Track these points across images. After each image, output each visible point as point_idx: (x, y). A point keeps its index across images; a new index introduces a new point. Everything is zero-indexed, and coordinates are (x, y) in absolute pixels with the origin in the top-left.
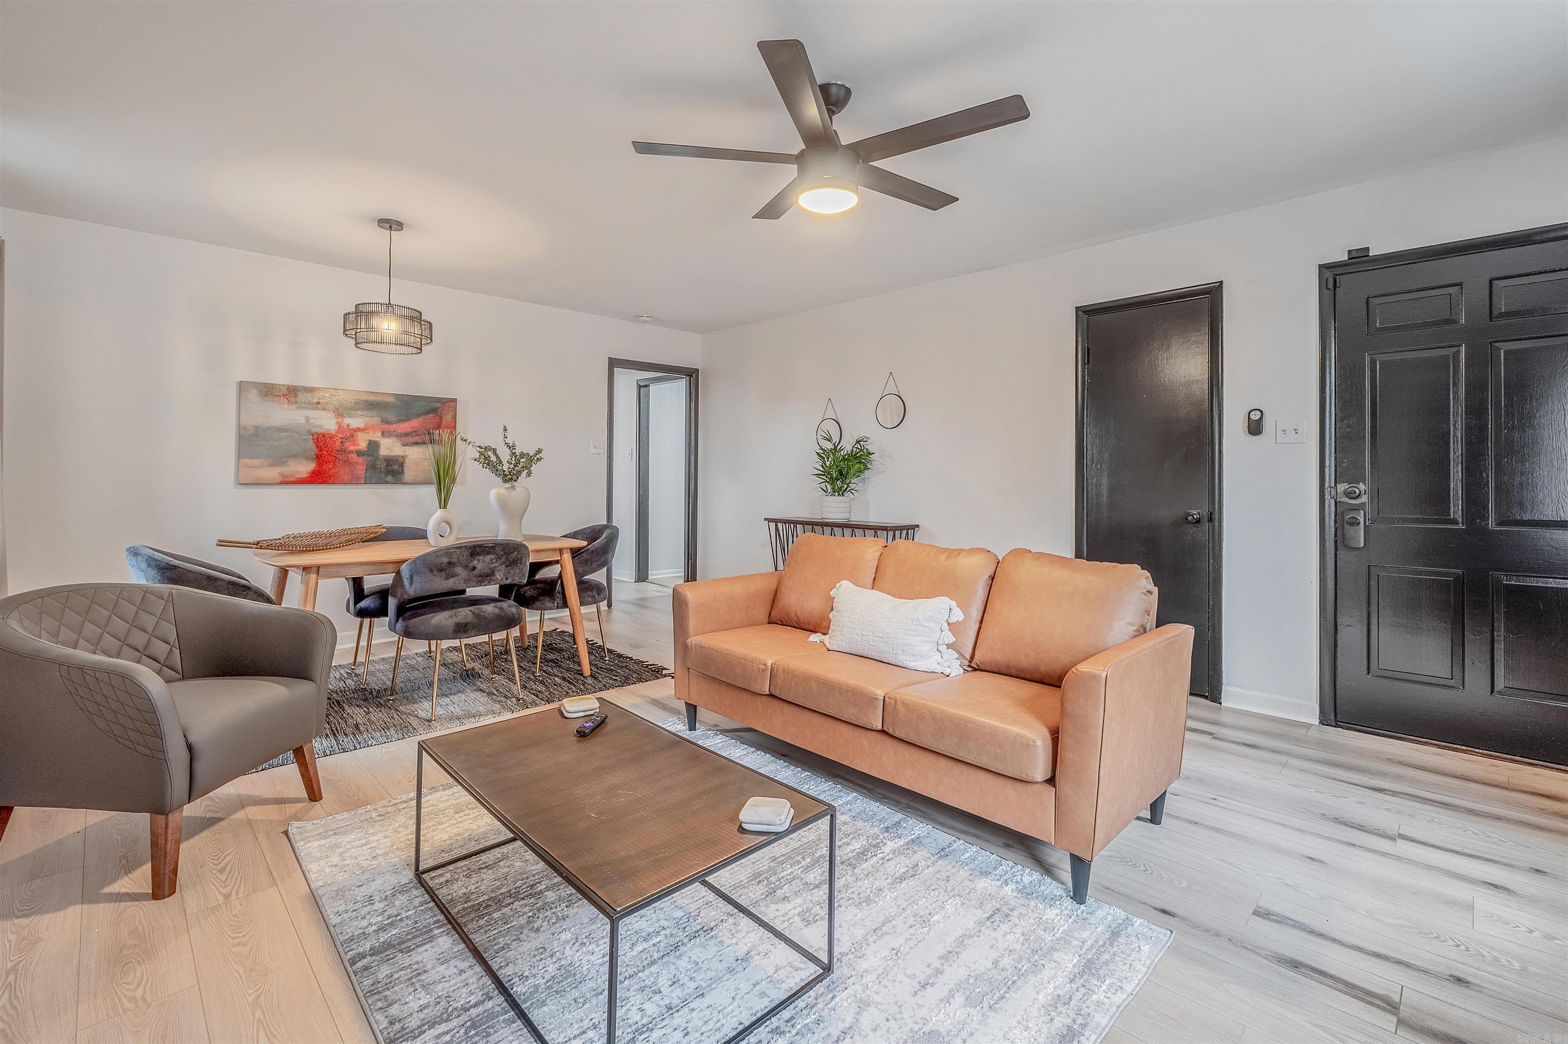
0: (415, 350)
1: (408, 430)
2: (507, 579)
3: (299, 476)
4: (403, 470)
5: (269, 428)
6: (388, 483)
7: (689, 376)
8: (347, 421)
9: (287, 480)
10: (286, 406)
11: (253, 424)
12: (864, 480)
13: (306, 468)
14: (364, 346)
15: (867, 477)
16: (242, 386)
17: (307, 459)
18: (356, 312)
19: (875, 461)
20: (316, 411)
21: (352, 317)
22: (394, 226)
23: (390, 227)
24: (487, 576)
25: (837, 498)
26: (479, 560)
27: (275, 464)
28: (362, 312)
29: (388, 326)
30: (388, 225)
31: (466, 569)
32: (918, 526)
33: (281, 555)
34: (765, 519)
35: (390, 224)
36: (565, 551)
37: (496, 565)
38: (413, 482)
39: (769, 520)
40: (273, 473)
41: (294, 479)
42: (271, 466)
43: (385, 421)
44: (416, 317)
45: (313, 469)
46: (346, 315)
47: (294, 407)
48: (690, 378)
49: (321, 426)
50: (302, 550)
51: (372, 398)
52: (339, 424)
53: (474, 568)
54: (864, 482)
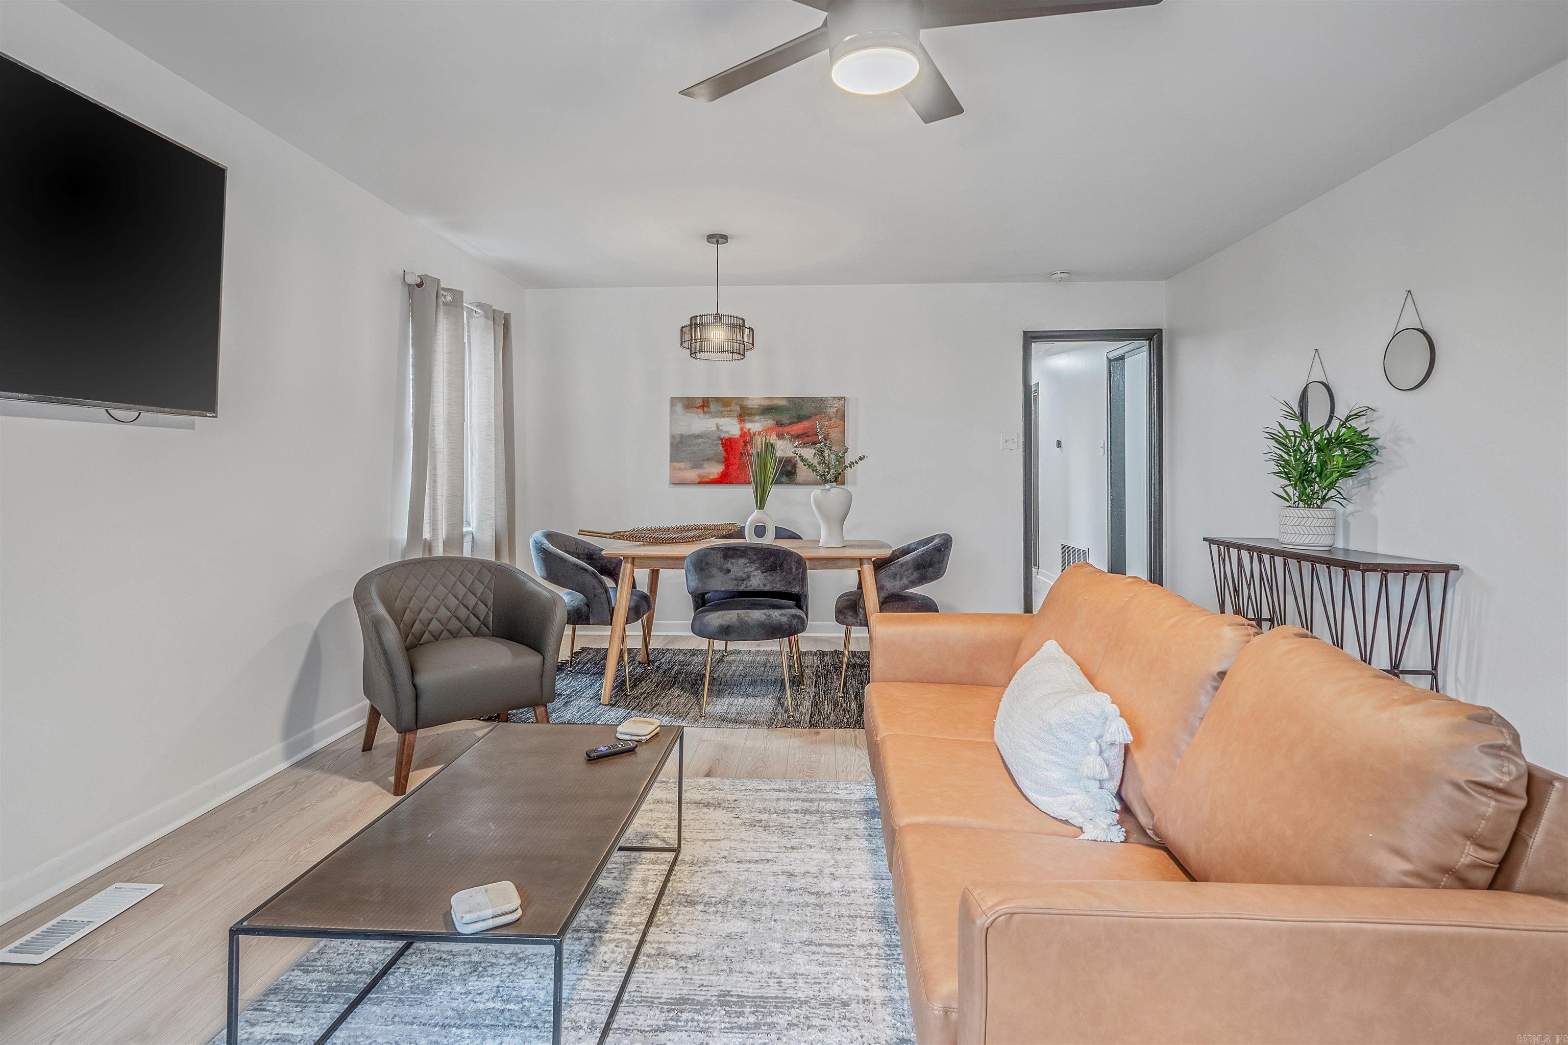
0: (740, 357)
1: (800, 432)
2: (764, 585)
3: (712, 477)
4: (795, 471)
5: (690, 436)
6: (782, 483)
7: (1148, 339)
8: (748, 426)
9: (703, 480)
10: (702, 416)
11: (679, 433)
12: (1368, 482)
13: (716, 470)
14: (698, 355)
15: (1373, 477)
16: (673, 401)
17: (718, 462)
18: (691, 324)
19: (1385, 448)
20: (724, 419)
21: (687, 330)
22: (720, 240)
23: (717, 241)
24: (743, 580)
25: (1303, 512)
26: (732, 563)
27: (696, 466)
28: (696, 324)
29: (717, 335)
30: (715, 240)
31: (721, 571)
32: (1456, 568)
33: (640, 546)
34: (1205, 539)
35: (718, 239)
36: (865, 561)
37: (751, 569)
38: (805, 483)
39: (1211, 541)
40: (693, 475)
41: (708, 480)
42: (692, 468)
43: (779, 424)
44: (739, 325)
45: (722, 470)
46: (682, 328)
47: (708, 416)
48: (1150, 343)
49: (728, 432)
50: (652, 542)
51: (767, 403)
52: (742, 429)
53: (729, 571)
54: (1369, 484)
